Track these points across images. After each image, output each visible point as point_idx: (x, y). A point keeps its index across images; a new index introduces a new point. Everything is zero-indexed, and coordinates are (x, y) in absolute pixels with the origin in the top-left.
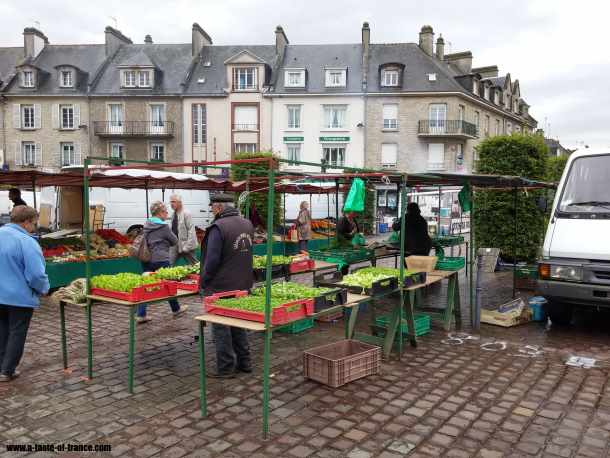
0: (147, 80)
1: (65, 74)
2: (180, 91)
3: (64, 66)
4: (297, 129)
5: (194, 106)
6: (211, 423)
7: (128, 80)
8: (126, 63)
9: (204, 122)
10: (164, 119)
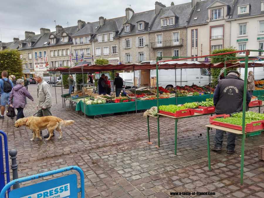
0: (172, 22)
1: (140, 24)
2: (186, 25)
3: (140, 21)
4: (245, 35)
5: (192, 30)
6: (214, 174)
7: (164, 23)
8: (163, 16)
9: (197, 37)
10: (179, 38)
